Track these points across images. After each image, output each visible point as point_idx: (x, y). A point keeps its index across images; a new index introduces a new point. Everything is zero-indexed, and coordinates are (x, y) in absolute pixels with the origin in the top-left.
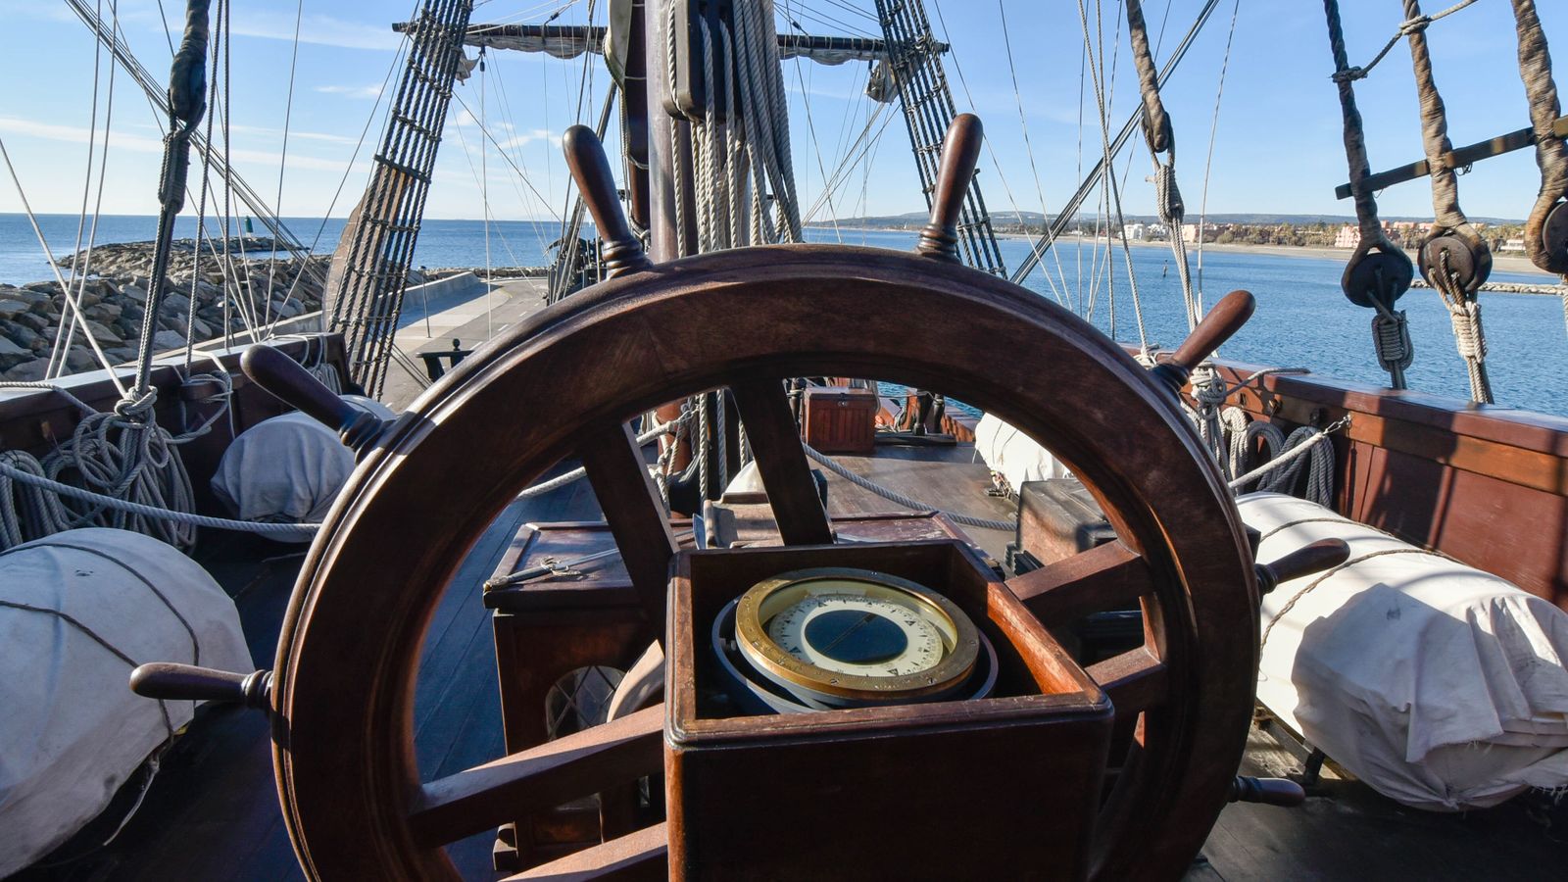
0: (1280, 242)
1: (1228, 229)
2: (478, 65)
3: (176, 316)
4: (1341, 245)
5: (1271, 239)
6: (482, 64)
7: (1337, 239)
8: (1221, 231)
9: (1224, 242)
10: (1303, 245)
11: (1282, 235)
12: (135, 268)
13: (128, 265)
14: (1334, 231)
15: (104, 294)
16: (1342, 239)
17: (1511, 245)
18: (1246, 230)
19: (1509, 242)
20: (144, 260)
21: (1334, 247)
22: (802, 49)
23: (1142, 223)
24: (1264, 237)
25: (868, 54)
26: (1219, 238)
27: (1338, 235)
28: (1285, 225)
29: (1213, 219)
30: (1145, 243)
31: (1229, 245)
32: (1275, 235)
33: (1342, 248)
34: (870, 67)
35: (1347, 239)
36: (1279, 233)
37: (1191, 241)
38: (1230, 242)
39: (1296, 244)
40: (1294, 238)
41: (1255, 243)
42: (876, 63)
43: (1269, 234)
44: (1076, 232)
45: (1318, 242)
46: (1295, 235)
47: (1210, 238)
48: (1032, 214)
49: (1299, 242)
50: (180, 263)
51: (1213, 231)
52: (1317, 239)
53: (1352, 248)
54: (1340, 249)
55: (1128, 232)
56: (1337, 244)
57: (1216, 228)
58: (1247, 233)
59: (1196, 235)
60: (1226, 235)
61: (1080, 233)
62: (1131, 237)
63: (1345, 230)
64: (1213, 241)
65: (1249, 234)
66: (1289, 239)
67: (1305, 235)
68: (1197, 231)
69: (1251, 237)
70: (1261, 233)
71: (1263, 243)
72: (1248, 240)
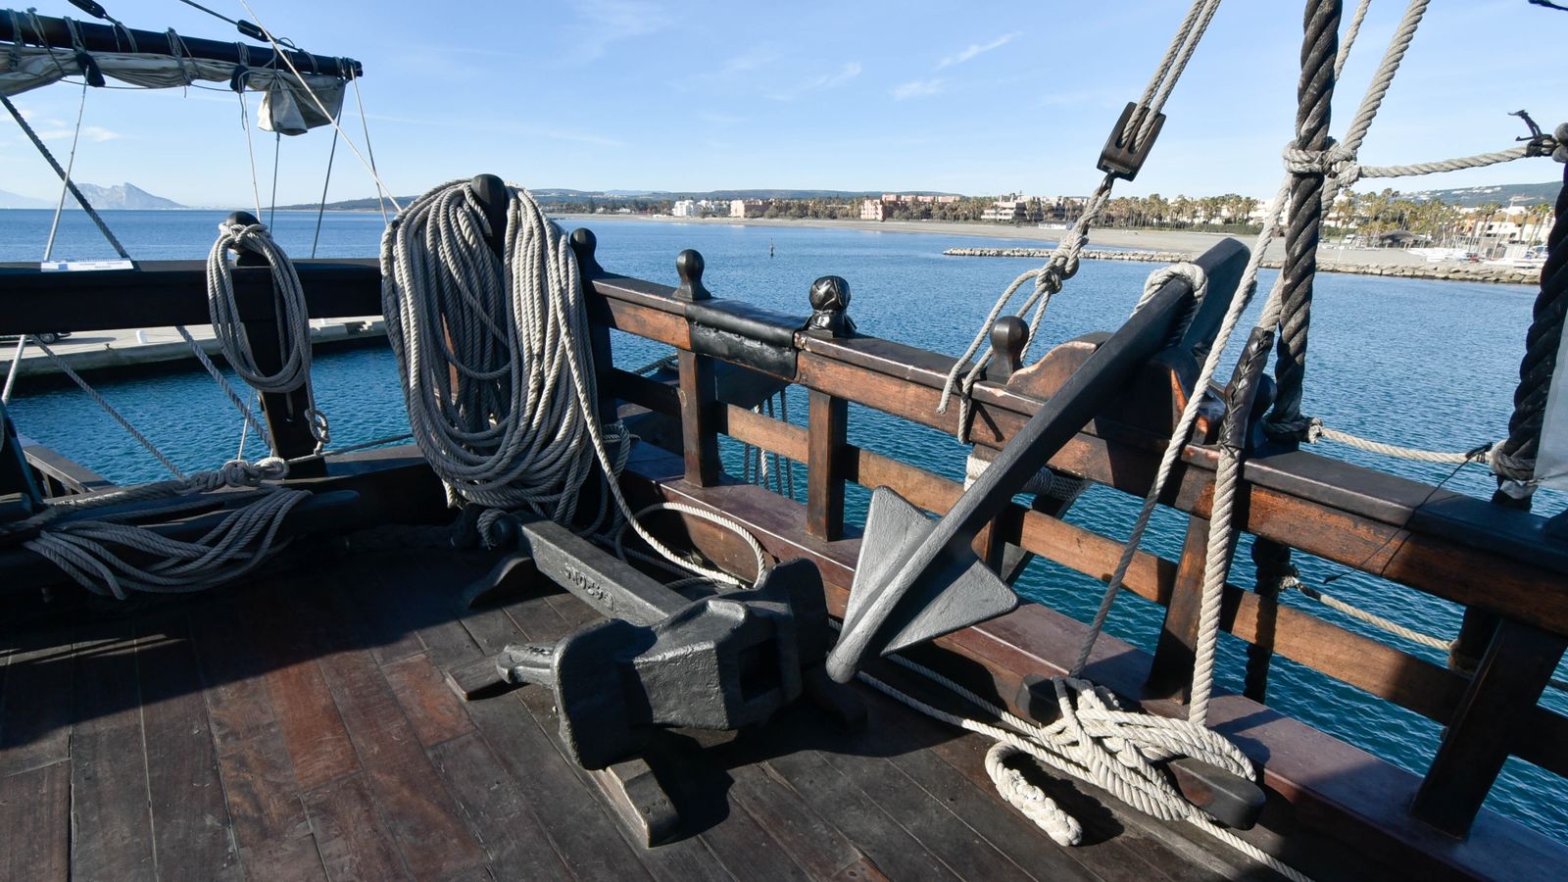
0: (816, 215)
1: (771, 203)
7: (862, 212)
8: (766, 205)
9: (772, 217)
10: (835, 218)
11: (816, 209)
16: (866, 212)
17: (988, 214)
19: (986, 211)
21: (861, 220)
23: (692, 199)
24: (803, 212)
26: (766, 213)
29: (757, 194)
30: (699, 219)
31: (776, 220)
32: (811, 209)
33: (867, 220)
36: (813, 207)
37: (742, 216)
38: (776, 216)
39: (830, 217)
40: (826, 212)
41: (797, 217)
44: (624, 210)
46: (823, 208)
47: (758, 213)
48: (573, 192)
49: (833, 215)
51: (759, 206)
52: (844, 212)
53: (875, 219)
54: (865, 220)
55: (680, 209)
56: (862, 216)
57: (761, 203)
58: (788, 207)
59: (746, 211)
60: (772, 210)
61: (628, 211)
62: (685, 214)
63: (867, 203)
64: (761, 216)
65: (790, 208)
66: (822, 212)
67: (834, 209)
68: (745, 206)
69: (792, 211)
70: (800, 208)
71: (801, 217)
72: (791, 214)
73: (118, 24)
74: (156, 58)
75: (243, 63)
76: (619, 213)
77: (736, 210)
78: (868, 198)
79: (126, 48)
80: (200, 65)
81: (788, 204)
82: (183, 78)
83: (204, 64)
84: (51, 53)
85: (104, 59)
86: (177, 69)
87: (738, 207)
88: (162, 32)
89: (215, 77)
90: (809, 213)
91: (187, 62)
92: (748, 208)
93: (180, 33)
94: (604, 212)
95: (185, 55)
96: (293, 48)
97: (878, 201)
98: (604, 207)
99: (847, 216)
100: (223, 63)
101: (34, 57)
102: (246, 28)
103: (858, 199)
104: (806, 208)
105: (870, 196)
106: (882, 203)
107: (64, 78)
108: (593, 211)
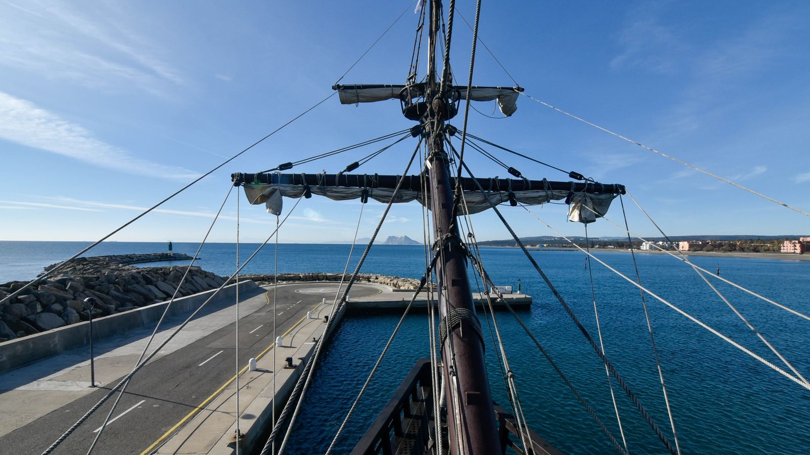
0: (743, 250)
1: (708, 243)
7: (782, 248)
8: (704, 244)
9: (708, 251)
16: (785, 248)
23: (653, 241)
24: (732, 248)
26: (704, 249)
27: (779, 246)
28: (741, 241)
29: (696, 238)
31: (712, 253)
33: (785, 253)
35: (788, 248)
37: (687, 250)
38: (712, 250)
40: (751, 248)
41: (728, 251)
44: (610, 246)
46: (750, 246)
47: (698, 249)
49: (756, 250)
51: (699, 244)
52: (766, 248)
53: (794, 253)
54: (783, 253)
55: (645, 246)
56: (782, 251)
57: (700, 243)
58: (720, 245)
59: (690, 247)
60: (708, 247)
61: (613, 247)
62: (648, 249)
63: (786, 243)
64: (701, 250)
65: (722, 246)
66: (748, 248)
67: (757, 246)
68: (689, 245)
69: (724, 247)
70: (730, 245)
71: (731, 251)
72: (723, 249)
73: (525, 179)
74: (537, 192)
75: (572, 191)
76: (607, 248)
77: (683, 247)
78: (787, 239)
79: (527, 189)
80: (554, 193)
81: (720, 244)
82: (547, 199)
83: (556, 192)
84: (500, 193)
85: (519, 194)
86: (545, 196)
87: (684, 245)
88: (540, 180)
89: (558, 198)
90: (737, 249)
91: (549, 192)
92: (690, 246)
93: (548, 180)
94: (598, 248)
95: (549, 189)
96: (593, 181)
97: (797, 242)
98: (599, 245)
99: (768, 250)
100: (564, 191)
101: (493, 196)
102: (573, 175)
103: (780, 240)
104: (735, 245)
105: (790, 238)
106: (799, 242)
107: (503, 203)
108: (593, 247)
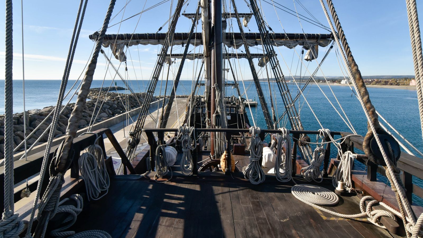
0: (391, 84)
1: (374, 81)
2: (174, 62)
3: (105, 109)
4: (412, 85)
5: (388, 83)
6: (175, 62)
7: (410, 83)
8: (372, 81)
9: (373, 85)
10: (399, 85)
11: (392, 82)
12: (93, 95)
13: (91, 95)
14: (409, 81)
15: (92, 105)
16: (412, 83)
18: (380, 81)
20: (95, 93)
22: (243, 56)
23: (347, 79)
24: (386, 83)
25: (258, 57)
26: (371, 83)
27: (410, 82)
28: (393, 79)
31: (375, 85)
32: (390, 82)
33: (412, 86)
34: (259, 60)
35: (414, 83)
36: (391, 82)
38: (375, 84)
39: (396, 85)
40: (396, 83)
41: (383, 85)
42: (260, 59)
43: (388, 82)
45: (404, 84)
46: (396, 82)
47: (368, 83)
49: (398, 84)
50: (103, 94)
51: (370, 81)
54: (411, 86)
55: (343, 82)
61: (330, 82)
64: (370, 84)
69: (382, 83)
70: (385, 82)
71: (386, 85)
72: (381, 84)
76: (326, 82)
98: (322, 81)
108: (318, 82)
